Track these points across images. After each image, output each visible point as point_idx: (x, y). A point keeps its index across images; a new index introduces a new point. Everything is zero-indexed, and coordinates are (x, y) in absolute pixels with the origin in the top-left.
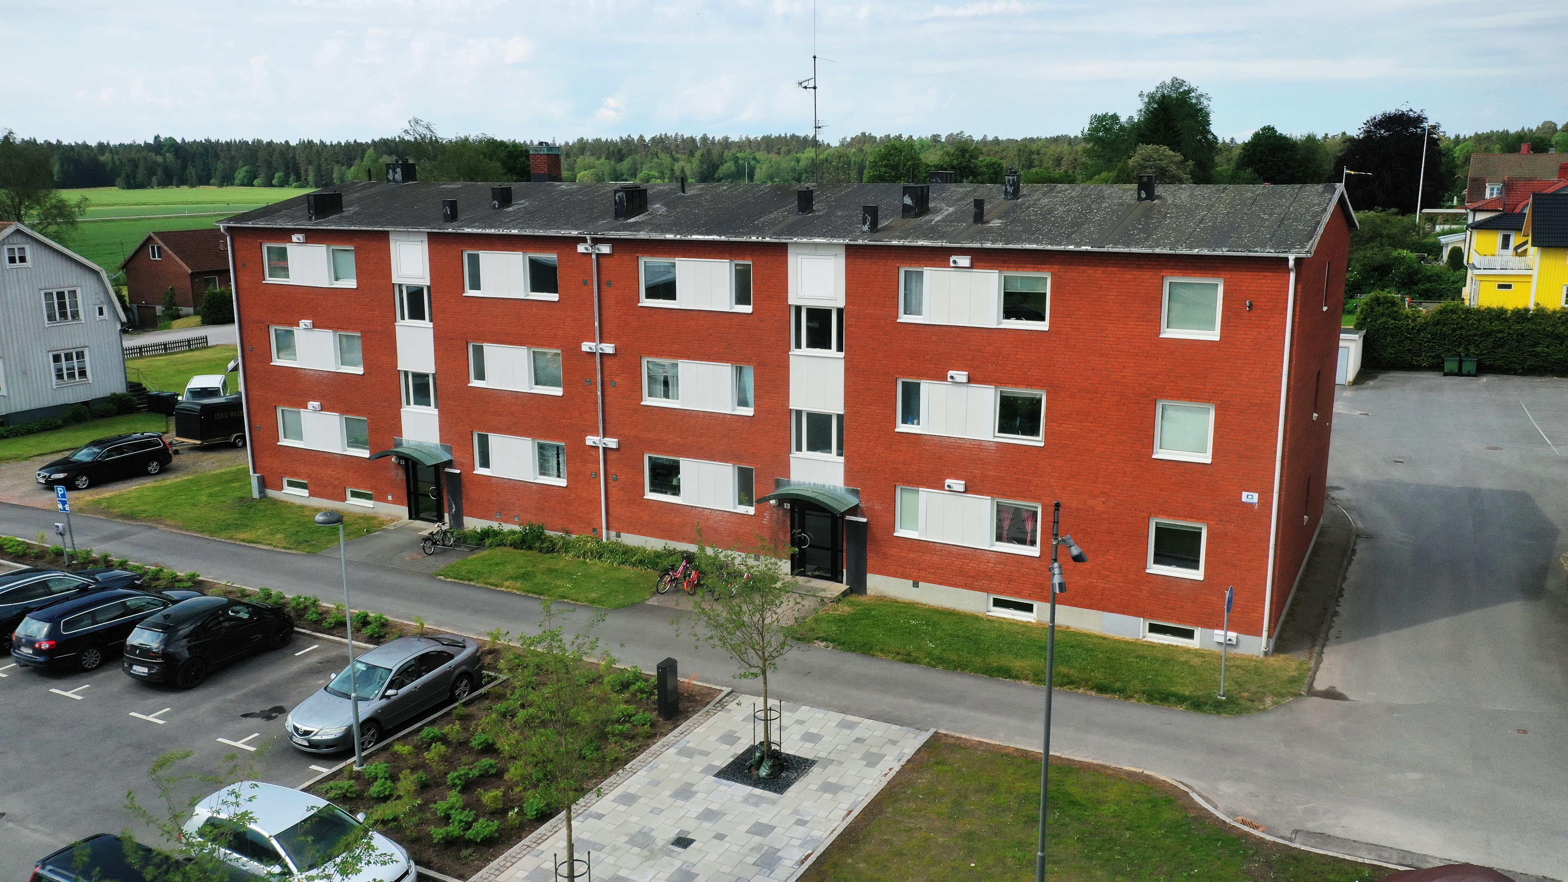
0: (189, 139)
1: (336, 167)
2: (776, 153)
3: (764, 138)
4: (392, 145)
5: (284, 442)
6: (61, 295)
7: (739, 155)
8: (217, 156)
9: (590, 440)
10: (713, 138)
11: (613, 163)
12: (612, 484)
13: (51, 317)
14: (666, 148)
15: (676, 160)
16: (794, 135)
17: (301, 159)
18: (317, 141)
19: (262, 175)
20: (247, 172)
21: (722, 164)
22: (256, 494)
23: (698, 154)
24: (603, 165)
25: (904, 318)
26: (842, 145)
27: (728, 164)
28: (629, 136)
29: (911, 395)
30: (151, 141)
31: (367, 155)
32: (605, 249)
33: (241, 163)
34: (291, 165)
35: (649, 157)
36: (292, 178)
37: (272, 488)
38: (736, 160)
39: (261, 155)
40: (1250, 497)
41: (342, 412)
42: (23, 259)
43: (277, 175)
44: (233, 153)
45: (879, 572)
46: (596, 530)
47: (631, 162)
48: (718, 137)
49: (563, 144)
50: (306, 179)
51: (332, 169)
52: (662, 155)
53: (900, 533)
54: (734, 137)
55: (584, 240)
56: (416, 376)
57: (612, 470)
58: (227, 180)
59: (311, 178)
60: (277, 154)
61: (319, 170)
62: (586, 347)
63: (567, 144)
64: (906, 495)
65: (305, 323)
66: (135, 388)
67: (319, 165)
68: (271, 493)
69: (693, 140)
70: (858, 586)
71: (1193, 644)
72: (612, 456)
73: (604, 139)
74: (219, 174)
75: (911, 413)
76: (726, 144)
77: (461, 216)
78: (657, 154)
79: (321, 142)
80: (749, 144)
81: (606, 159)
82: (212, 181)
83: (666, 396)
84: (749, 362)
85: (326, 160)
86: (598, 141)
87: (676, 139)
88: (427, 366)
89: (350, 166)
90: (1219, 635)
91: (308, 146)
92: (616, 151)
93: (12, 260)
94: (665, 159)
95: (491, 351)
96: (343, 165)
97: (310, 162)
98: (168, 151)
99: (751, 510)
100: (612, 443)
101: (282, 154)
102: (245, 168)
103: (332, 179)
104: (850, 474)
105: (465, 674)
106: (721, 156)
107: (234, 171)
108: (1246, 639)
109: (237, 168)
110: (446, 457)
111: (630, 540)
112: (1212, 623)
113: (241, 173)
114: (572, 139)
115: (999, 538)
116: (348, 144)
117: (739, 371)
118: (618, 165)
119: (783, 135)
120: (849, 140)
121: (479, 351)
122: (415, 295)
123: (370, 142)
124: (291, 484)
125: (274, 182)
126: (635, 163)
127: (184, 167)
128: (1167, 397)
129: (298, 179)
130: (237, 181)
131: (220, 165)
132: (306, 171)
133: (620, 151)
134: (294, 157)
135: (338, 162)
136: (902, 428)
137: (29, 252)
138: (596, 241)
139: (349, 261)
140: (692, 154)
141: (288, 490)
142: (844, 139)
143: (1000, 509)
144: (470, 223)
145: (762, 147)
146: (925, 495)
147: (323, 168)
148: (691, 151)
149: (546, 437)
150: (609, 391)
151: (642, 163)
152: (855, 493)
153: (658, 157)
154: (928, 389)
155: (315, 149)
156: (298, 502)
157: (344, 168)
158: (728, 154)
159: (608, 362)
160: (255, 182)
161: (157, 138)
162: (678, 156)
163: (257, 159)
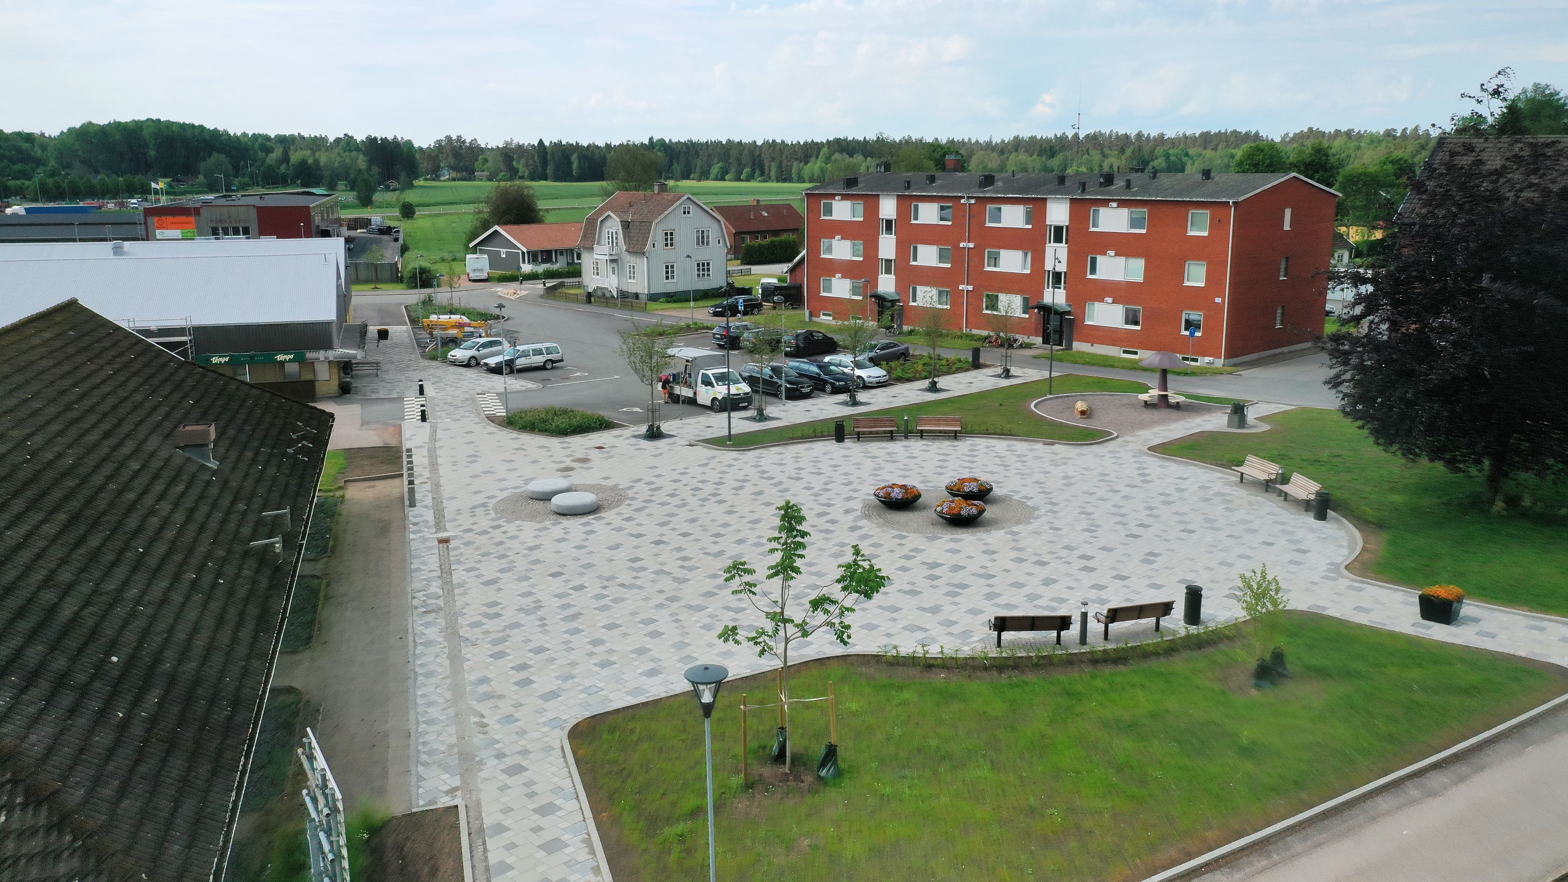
0: (674, 140)
1: (795, 164)
2: (1212, 149)
3: (1202, 134)
4: (844, 144)
5: (823, 294)
6: (703, 232)
7: (1171, 152)
8: (697, 153)
9: (961, 287)
10: (1149, 134)
11: (1044, 159)
12: (969, 306)
13: (698, 244)
14: (1100, 144)
15: (1105, 156)
16: (1235, 131)
17: (766, 156)
18: (779, 141)
19: (733, 170)
20: (721, 168)
21: (1153, 160)
22: (807, 319)
23: (1128, 152)
24: (1034, 162)
25: (1092, 229)
26: (1283, 140)
27: (1159, 160)
28: (1064, 133)
29: (1094, 262)
30: (646, 142)
31: (821, 153)
32: (973, 201)
33: (716, 160)
34: (757, 162)
35: (1080, 153)
36: (757, 173)
37: (816, 316)
38: (1167, 156)
39: (733, 153)
40: (1218, 300)
41: (851, 278)
42: (689, 213)
43: (745, 171)
44: (710, 151)
45: (1079, 341)
46: (961, 329)
47: (1062, 158)
48: (1154, 133)
49: (999, 141)
50: (769, 174)
51: (792, 166)
52: (1093, 152)
53: (1087, 323)
54: (1170, 134)
55: (963, 197)
56: (887, 260)
57: (970, 300)
58: (704, 175)
59: (773, 174)
60: (746, 151)
61: (780, 166)
62: (962, 245)
63: (1003, 141)
64: (1091, 306)
65: (838, 237)
66: (730, 285)
67: (781, 162)
68: (814, 319)
69: (1127, 137)
70: (1069, 347)
71: (1198, 364)
72: (970, 294)
73: (1039, 137)
74: (698, 170)
75: (1093, 270)
76: (1161, 140)
77: (912, 188)
78: (1088, 151)
79: (783, 142)
80: (1186, 140)
81: (1039, 155)
82: (692, 176)
83: (995, 266)
84: (1029, 249)
85: (787, 157)
86: (1033, 139)
87: (1110, 135)
88: (892, 256)
89: (806, 163)
90: (1208, 359)
91: (772, 145)
92: (1048, 148)
93: (684, 213)
94: (1096, 156)
95: (921, 248)
96: (801, 162)
97: (773, 159)
98: (659, 150)
99: (1027, 316)
100: (970, 288)
101: (751, 152)
102: (720, 165)
103: (791, 174)
104: (1068, 298)
105: (903, 354)
106: (1152, 151)
107: (710, 168)
108: (1217, 360)
109: (712, 165)
110: (897, 298)
111: (975, 332)
112: (1204, 355)
113: (715, 169)
114: (1008, 137)
115: (1127, 323)
116: (806, 144)
117: (1026, 254)
118: (1049, 161)
119: (1223, 131)
120: (1291, 135)
121: (915, 249)
122: (889, 223)
123: (825, 141)
124: (824, 314)
125: (743, 177)
126: (1066, 160)
127: (671, 164)
128: (1190, 259)
129: (762, 173)
130: (712, 176)
131: (699, 163)
132: (769, 167)
133: (1052, 148)
134: (760, 155)
135: (796, 159)
136: (1089, 276)
137: (692, 208)
138: (969, 198)
139: (860, 207)
140: (1122, 151)
141: (823, 317)
142: (1287, 135)
143: (1127, 310)
144: (916, 191)
145: (1198, 144)
146: (1097, 305)
147: (784, 164)
148: (1122, 148)
149: (942, 286)
150: (971, 264)
151: (1072, 160)
152: (1070, 306)
153: (1088, 154)
154: (1100, 259)
155: (778, 148)
156: (827, 322)
157: (802, 164)
158: (1159, 151)
159: (971, 251)
160: (727, 177)
161: (651, 139)
162: (1109, 152)
163: (729, 156)
